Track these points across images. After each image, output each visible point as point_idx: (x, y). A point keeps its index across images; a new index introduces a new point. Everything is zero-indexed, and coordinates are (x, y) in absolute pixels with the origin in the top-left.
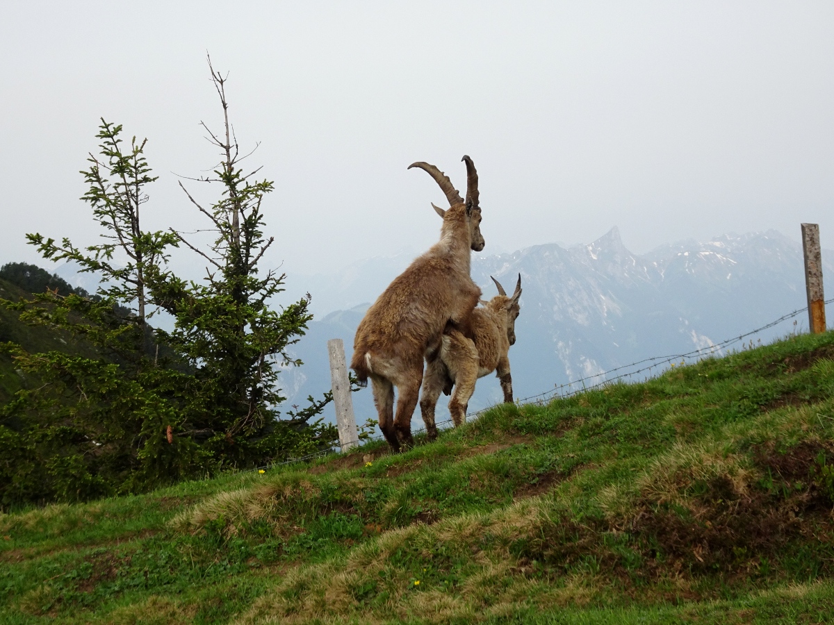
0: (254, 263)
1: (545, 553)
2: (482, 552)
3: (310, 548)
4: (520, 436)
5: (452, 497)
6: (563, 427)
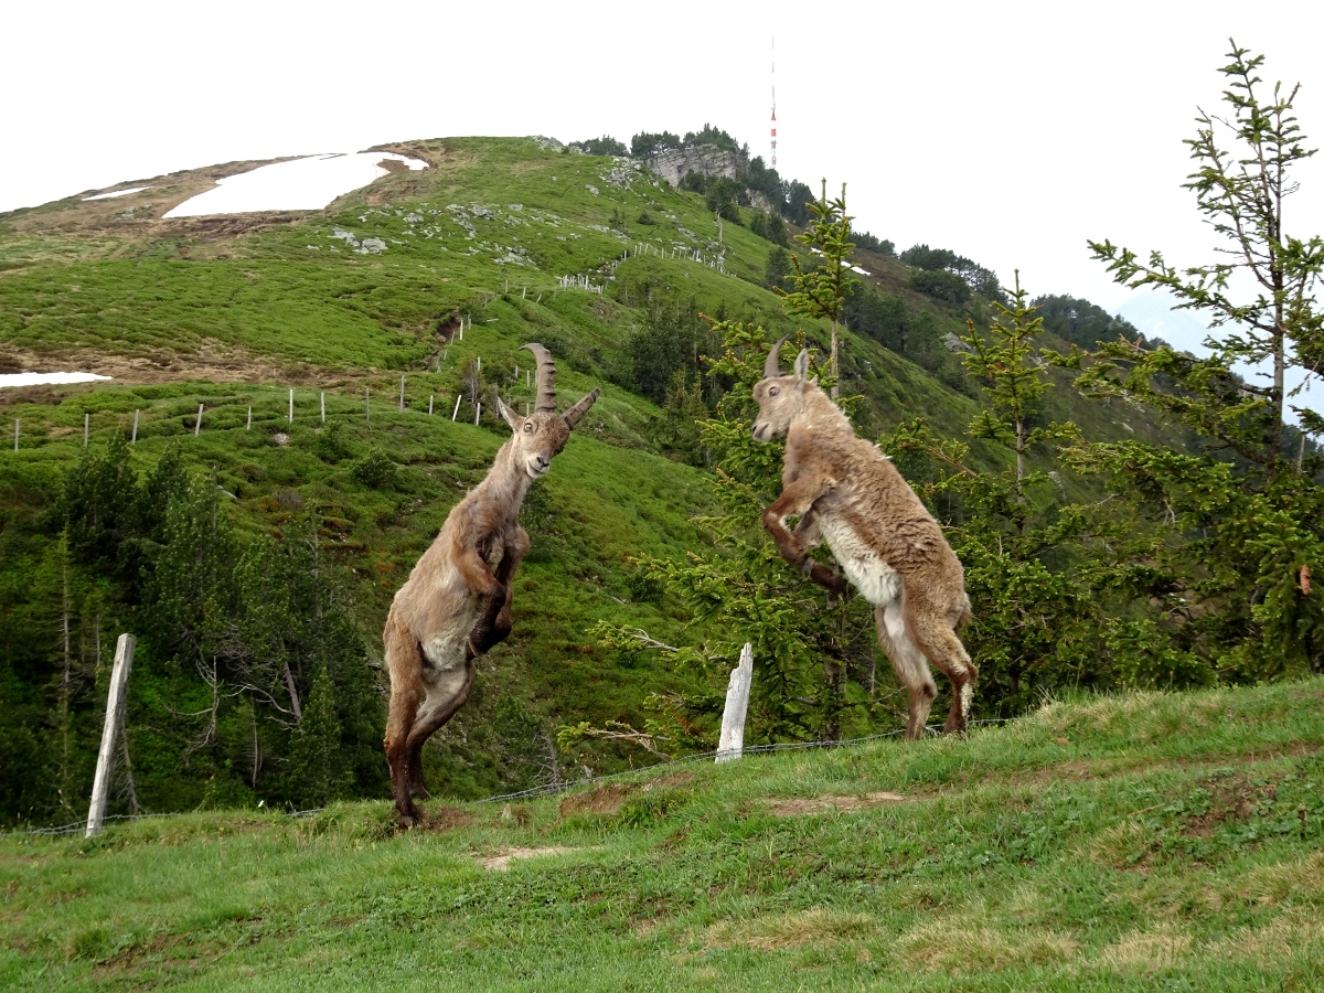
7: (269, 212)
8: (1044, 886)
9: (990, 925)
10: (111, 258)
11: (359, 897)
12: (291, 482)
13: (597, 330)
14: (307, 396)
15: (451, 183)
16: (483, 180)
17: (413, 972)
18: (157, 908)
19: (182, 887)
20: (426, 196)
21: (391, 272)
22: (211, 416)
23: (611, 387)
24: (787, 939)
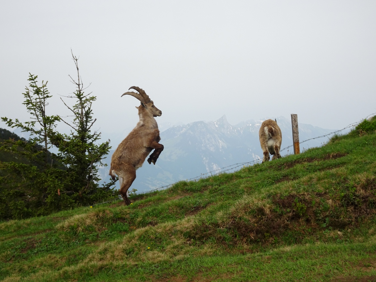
0: (89, 128)
1: (196, 236)
2: (173, 236)
3: (109, 235)
4: (188, 193)
5: (162, 216)
6: (203, 190)
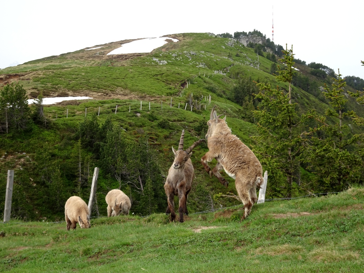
7: (135, 53)
8: (350, 238)
9: (335, 249)
10: (93, 66)
11: (160, 240)
12: (141, 126)
13: (224, 85)
14: (145, 103)
15: (185, 45)
16: (193, 44)
17: (175, 260)
18: (105, 242)
19: (112, 236)
20: (178, 49)
21: (168, 69)
22: (119, 109)
23: (228, 101)
24: (278, 252)
